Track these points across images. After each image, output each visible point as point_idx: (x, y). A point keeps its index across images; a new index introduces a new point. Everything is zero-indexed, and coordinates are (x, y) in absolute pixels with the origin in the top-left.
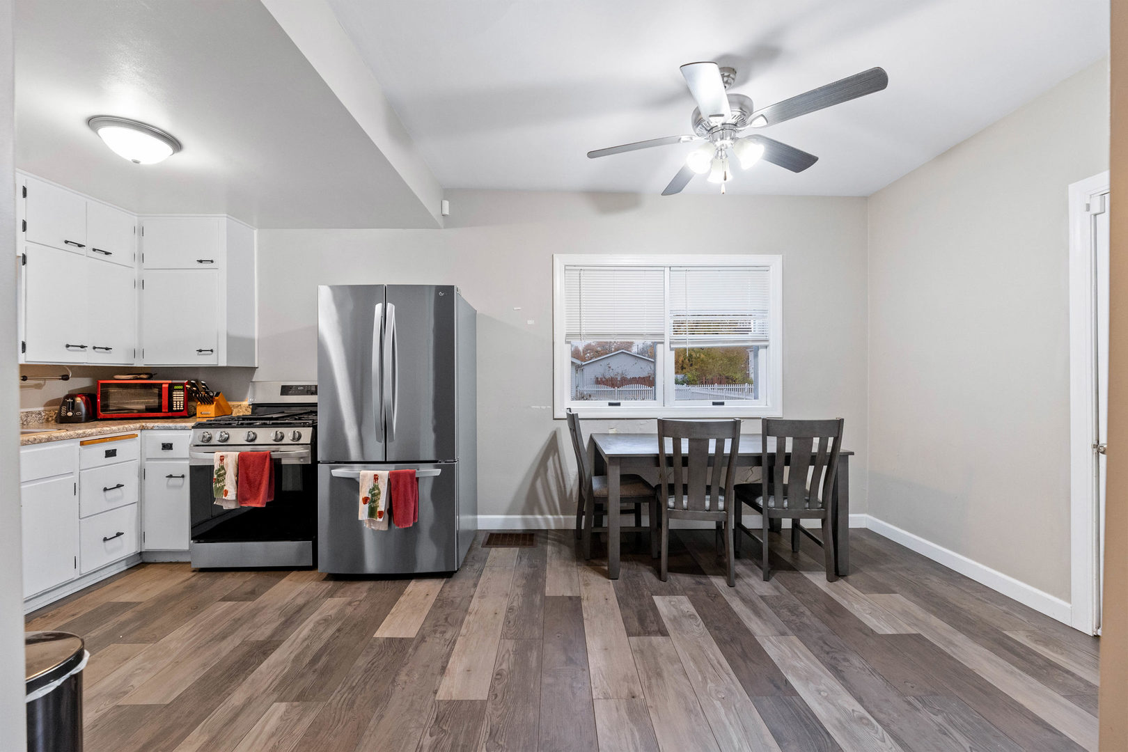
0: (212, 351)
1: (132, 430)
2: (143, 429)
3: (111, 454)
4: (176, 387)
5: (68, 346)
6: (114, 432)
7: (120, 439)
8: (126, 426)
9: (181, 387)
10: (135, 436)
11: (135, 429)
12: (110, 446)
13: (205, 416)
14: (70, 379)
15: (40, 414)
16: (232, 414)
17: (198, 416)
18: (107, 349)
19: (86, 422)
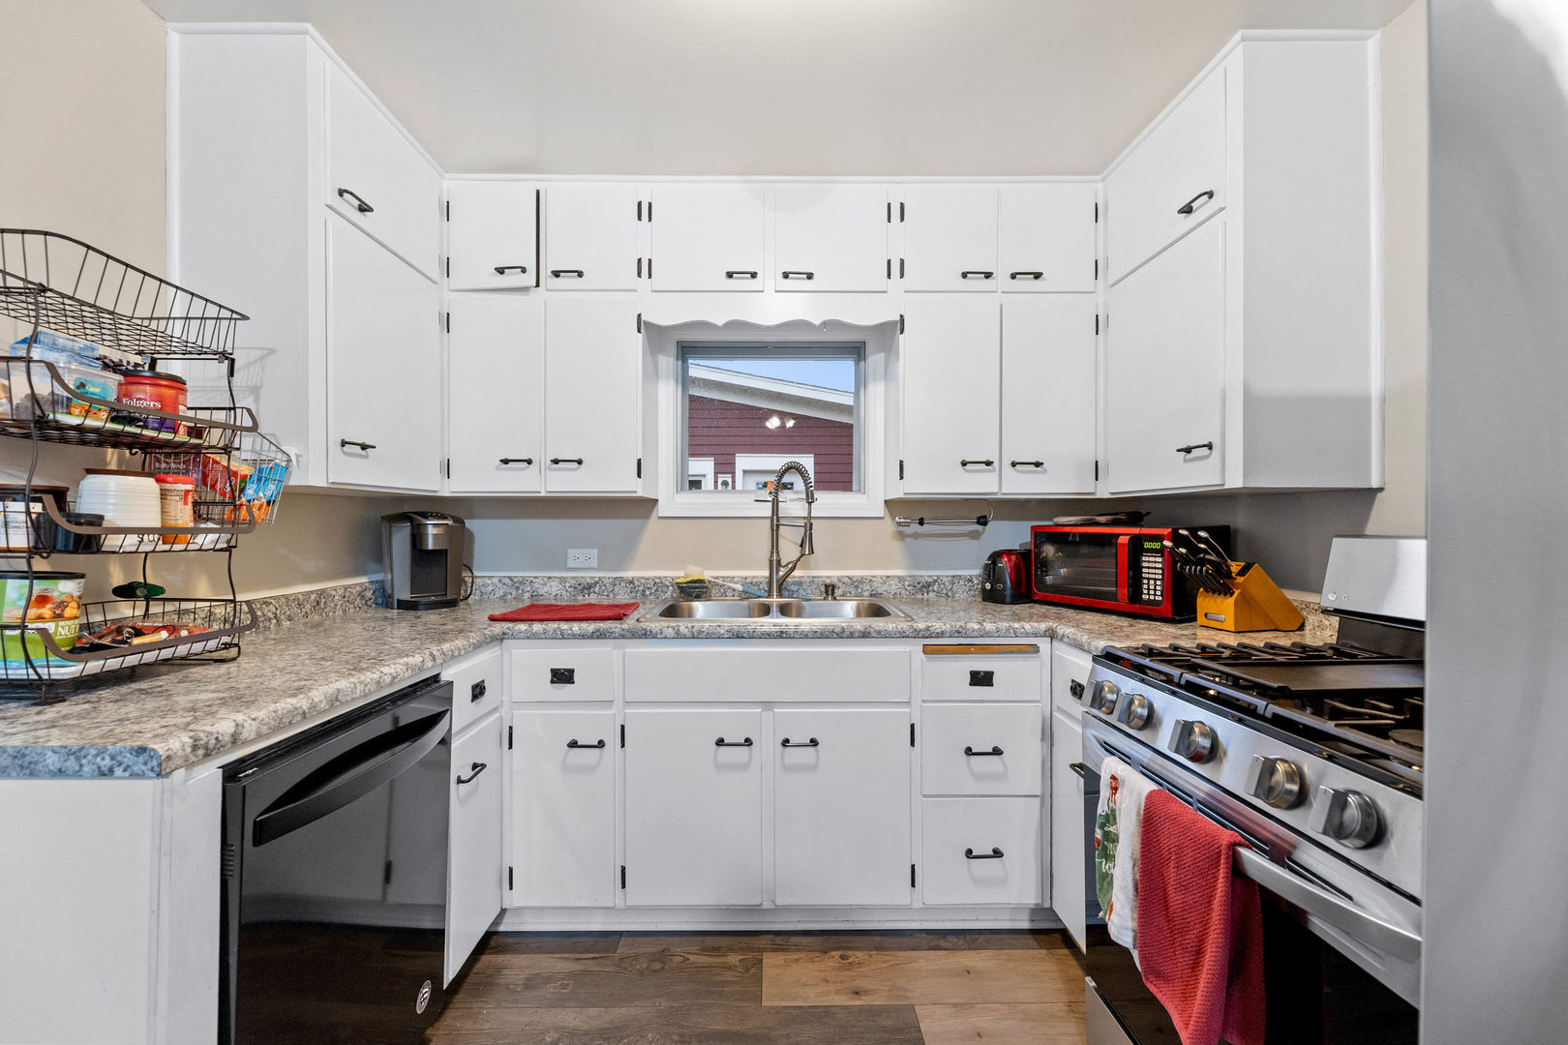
0: (1210, 446)
1: (1027, 635)
2: (1052, 635)
3: (981, 679)
4: (1147, 545)
5: (964, 464)
6: (988, 634)
7: (1012, 652)
8: (1016, 625)
9: (1156, 545)
10: (1034, 649)
11: (1035, 635)
12: (982, 664)
13: (1213, 624)
14: (990, 524)
15: (970, 580)
16: (1301, 627)
17: (1201, 619)
18: (1038, 464)
19: (1012, 603)
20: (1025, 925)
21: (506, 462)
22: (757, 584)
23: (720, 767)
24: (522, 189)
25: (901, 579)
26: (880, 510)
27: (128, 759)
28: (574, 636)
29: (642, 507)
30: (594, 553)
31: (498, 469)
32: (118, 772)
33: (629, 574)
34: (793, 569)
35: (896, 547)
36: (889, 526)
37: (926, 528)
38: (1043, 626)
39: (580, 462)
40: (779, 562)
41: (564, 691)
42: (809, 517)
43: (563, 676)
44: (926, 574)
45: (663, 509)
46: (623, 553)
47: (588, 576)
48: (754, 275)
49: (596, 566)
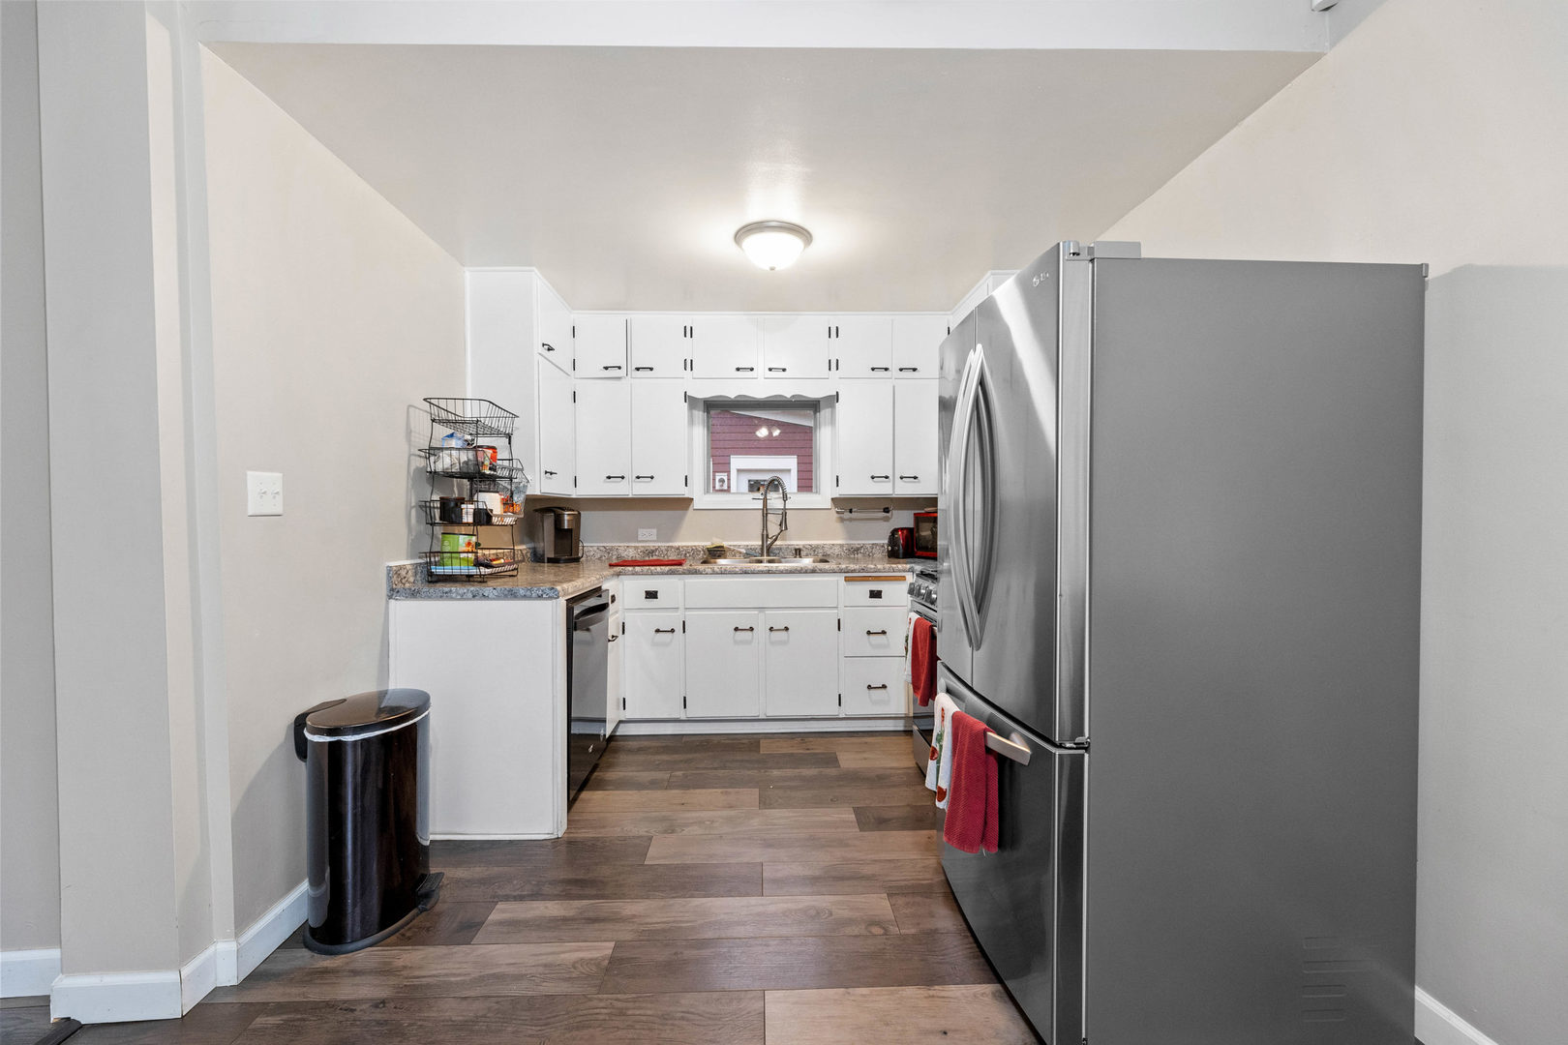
1: (900, 571)
3: (876, 594)
5: (873, 478)
6: (879, 571)
7: (891, 580)
8: (894, 566)
10: (903, 578)
11: (904, 571)
12: (876, 586)
14: (891, 512)
15: (883, 546)
18: (915, 478)
19: (903, 558)
20: (902, 729)
21: (609, 478)
22: (755, 549)
23: (736, 642)
24: (617, 319)
25: (842, 546)
26: (829, 504)
27: (548, 591)
28: (658, 574)
29: (683, 503)
30: (655, 531)
31: (605, 481)
32: (544, 596)
33: (676, 544)
34: (775, 540)
35: (838, 527)
36: (833, 514)
37: (853, 515)
38: (908, 566)
39: (652, 478)
40: (767, 535)
41: (652, 602)
42: (785, 509)
43: (651, 595)
44: (856, 543)
45: (696, 504)
46: (672, 531)
47: (652, 545)
48: (752, 369)
49: (655, 538)
